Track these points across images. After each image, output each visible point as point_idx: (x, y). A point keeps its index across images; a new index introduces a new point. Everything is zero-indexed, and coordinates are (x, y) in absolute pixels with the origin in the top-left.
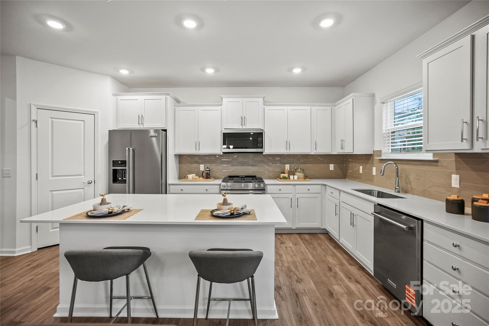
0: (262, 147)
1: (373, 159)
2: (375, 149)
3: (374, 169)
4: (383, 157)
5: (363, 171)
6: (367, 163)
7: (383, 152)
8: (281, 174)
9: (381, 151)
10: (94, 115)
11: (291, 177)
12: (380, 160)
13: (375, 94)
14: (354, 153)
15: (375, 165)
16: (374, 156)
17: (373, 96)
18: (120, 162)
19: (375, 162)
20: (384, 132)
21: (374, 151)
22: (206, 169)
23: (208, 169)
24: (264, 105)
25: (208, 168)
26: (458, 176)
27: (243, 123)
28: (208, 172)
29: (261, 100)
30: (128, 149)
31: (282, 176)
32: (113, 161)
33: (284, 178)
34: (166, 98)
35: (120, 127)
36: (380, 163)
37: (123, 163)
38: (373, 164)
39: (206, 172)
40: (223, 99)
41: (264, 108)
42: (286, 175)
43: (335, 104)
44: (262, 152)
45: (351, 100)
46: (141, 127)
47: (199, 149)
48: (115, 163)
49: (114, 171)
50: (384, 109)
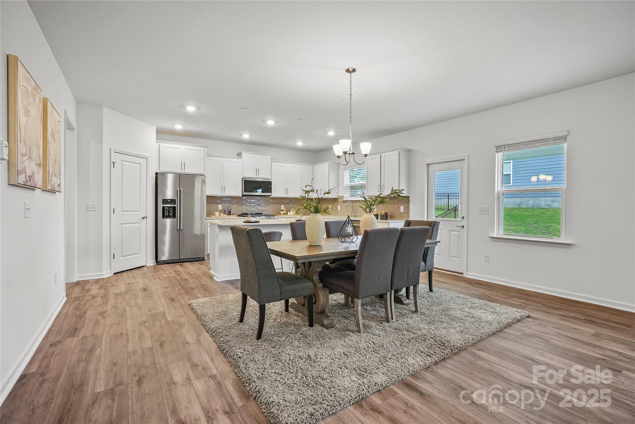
0: (271, 192)
1: (338, 201)
2: (340, 195)
3: (339, 206)
4: (344, 200)
6: (334, 203)
7: (344, 197)
9: (343, 196)
10: (147, 159)
11: (289, 213)
12: (343, 201)
14: (329, 197)
15: (339, 204)
16: (339, 199)
17: (338, 164)
20: (345, 185)
21: (339, 196)
22: (228, 208)
23: (229, 208)
24: (271, 161)
27: (257, 174)
28: (230, 210)
29: (269, 157)
30: (179, 189)
31: (282, 212)
32: (163, 199)
33: (284, 214)
34: (205, 150)
35: (162, 170)
36: (343, 203)
37: (173, 201)
38: (338, 204)
39: (228, 210)
40: (242, 154)
41: (271, 164)
42: (285, 212)
43: (315, 165)
44: (270, 196)
45: (327, 165)
46: (183, 172)
47: (225, 192)
48: (165, 201)
49: (163, 208)
50: (345, 173)
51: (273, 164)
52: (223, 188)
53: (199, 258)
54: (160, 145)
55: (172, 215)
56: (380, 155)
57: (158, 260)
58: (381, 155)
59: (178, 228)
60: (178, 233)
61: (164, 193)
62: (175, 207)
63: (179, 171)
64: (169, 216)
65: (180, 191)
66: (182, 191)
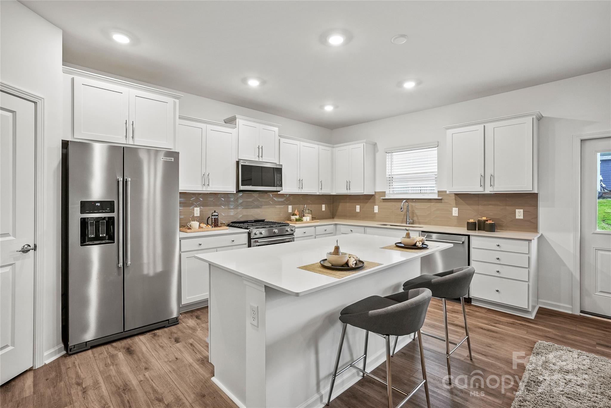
0: (281, 185)
1: (374, 199)
2: (377, 191)
3: (376, 207)
4: (387, 197)
5: (360, 210)
6: (367, 203)
7: (387, 193)
8: (291, 216)
9: (385, 192)
10: (36, 103)
11: (304, 218)
12: (383, 199)
13: (376, 143)
14: (365, 194)
15: (377, 204)
16: (377, 197)
17: (375, 145)
18: (99, 204)
19: (377, 201)
20: (387, 176)
21: (375, 192)
22: (214, 214)
23: (216, 214)
24: (280, 136)
25: (215, 211)
26: (458, 208)
27: (260, 155)
28: (217, 217)
29: (276, 129)
30: (122, 179)
31: (293, 218)
32: (81, 202)
33: (297, 220)
34: (175, 103)
35: (80, 136)
36: (383, 202)
37: (107, 206)
38: (374, 203)
39: (213, 217)
40: (237, 120)
41: (279, 139)
42: (297, 217)
43: (335, 146)
44: (279, 191)
45: (361, 145)
46: (130, 142)
47: (208, 185)
48: (86, 206)
49: (84, 222)
50: (387, 157)
51: (282, 140)
52: (205, 179)
53: (168, 320)
54: (73, 79)
55: (105, 235)
56: (482, 126)
57: (71, 344)
58: (484, 126)
59: (121, 264)
60: (119, 274)
61: (85, 187)
62: (114, 217)
63: (120, 140)
64: (97, 240)
65: (125, 183)
66: (129, 184)
